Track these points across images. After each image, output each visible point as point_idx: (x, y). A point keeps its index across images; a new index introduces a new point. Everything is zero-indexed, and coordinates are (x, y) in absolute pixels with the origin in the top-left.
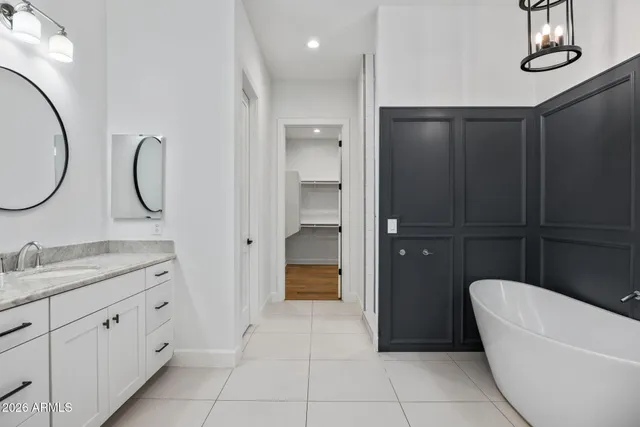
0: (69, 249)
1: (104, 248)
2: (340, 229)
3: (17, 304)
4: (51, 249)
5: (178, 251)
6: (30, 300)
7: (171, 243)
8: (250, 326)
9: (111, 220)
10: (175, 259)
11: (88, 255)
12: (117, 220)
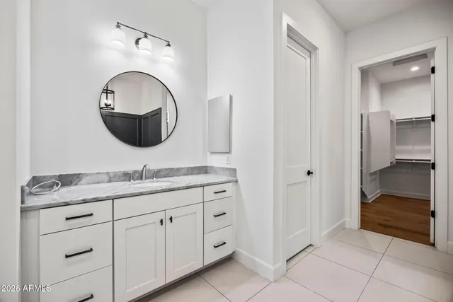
0: (178, 170)
1: (204, 170)
2: (433, 166)
3: (85, 201)
4: (167, 169)
5: (239, 177)
6: (96, 200)
7: (235, 170)
8: (310, 245)
9: (208, 153)
10: (237, 181)
11: (192, 174)
12: (212, 153)
